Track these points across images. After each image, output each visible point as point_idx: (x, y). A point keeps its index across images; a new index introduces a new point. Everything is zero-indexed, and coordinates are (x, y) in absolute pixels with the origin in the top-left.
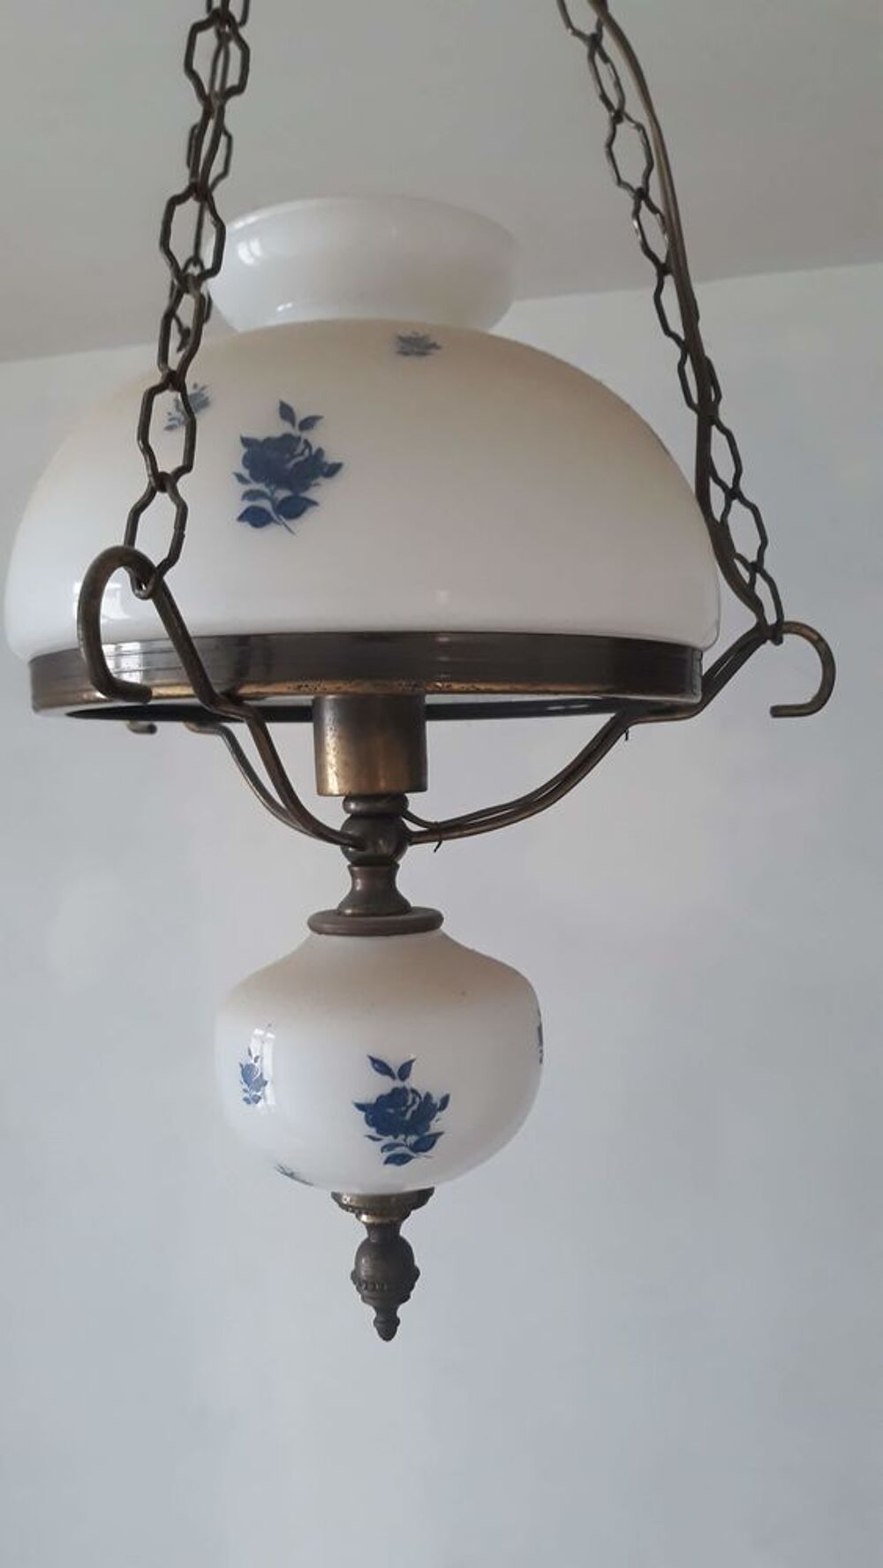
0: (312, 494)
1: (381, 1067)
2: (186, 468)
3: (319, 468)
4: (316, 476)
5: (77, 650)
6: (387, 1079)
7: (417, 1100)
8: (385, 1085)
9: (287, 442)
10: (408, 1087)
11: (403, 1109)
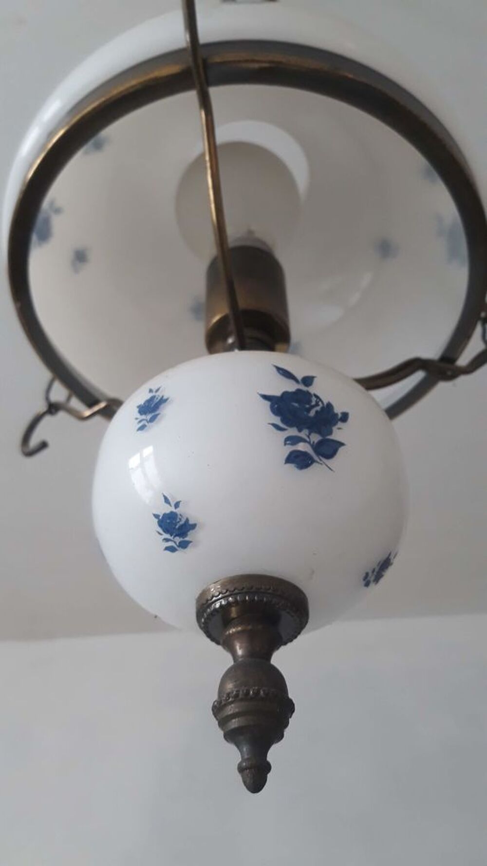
1: (286, 374)
6: (291, 382)
7: (319, 405)
8: (290, 386)
10: (311, 393)
11: (306, 408)
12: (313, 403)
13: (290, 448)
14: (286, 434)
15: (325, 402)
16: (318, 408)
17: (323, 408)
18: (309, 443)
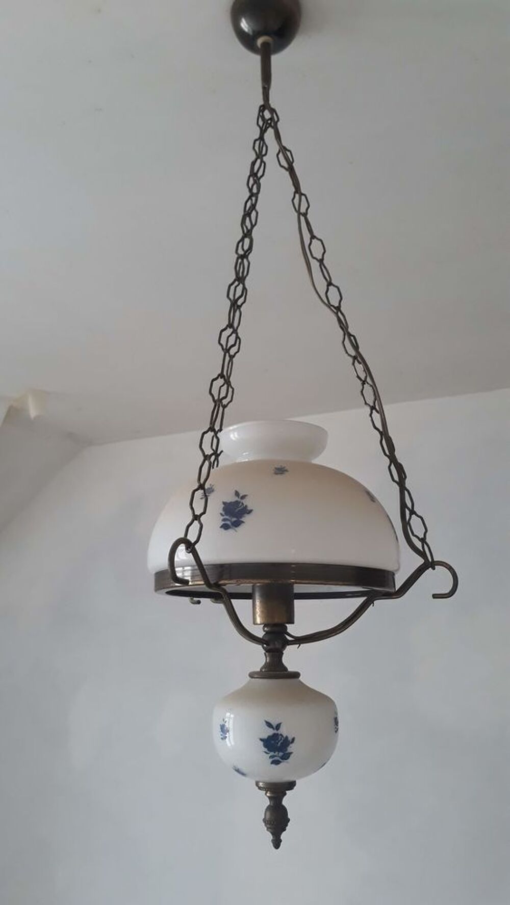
0: (243, 519)
1: (269, 725)
2: (204, 513)
3: (246, 511)
4: (244, 513)
5: (167, 570)
6: (272, 729)
7: (283, 739)
8: (270, 732)
9: (237, 503)
10: (280, 733)
11: (277, 741)
12: (280, 739)
13: (271, 760)
14: (270, 755)
15: (285, 736)
16: (282, 741)
17: (284, 741)
18: (279, 756)
